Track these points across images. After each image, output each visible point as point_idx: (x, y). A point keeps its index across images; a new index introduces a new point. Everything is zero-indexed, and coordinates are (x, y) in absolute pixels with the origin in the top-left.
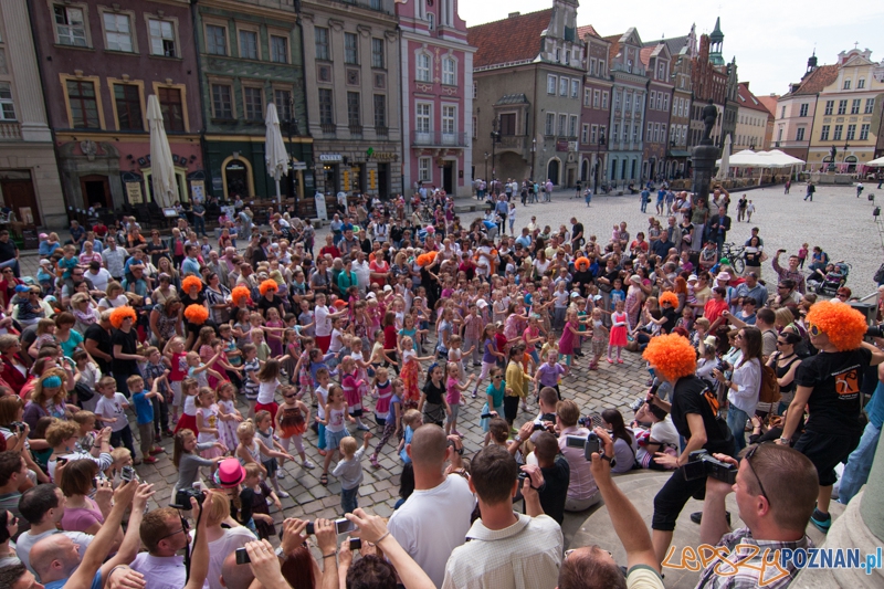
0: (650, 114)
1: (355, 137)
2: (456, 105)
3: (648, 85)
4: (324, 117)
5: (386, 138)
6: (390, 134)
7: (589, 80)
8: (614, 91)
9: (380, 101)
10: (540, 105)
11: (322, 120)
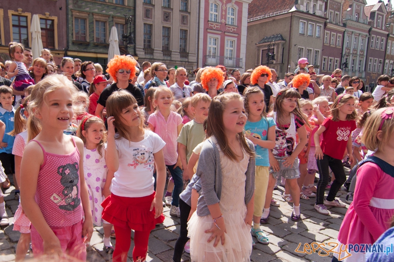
0: (370, 52)
1: (166, 58)
2: (236, 39)
3: (370, 30)
4: (146, 44)
5: (186, 60)
6: (190, 57)
7: (329, 26)
8: (346, 35)
9: (184, 33)
10: (294, 41)
11: (144, 45)
